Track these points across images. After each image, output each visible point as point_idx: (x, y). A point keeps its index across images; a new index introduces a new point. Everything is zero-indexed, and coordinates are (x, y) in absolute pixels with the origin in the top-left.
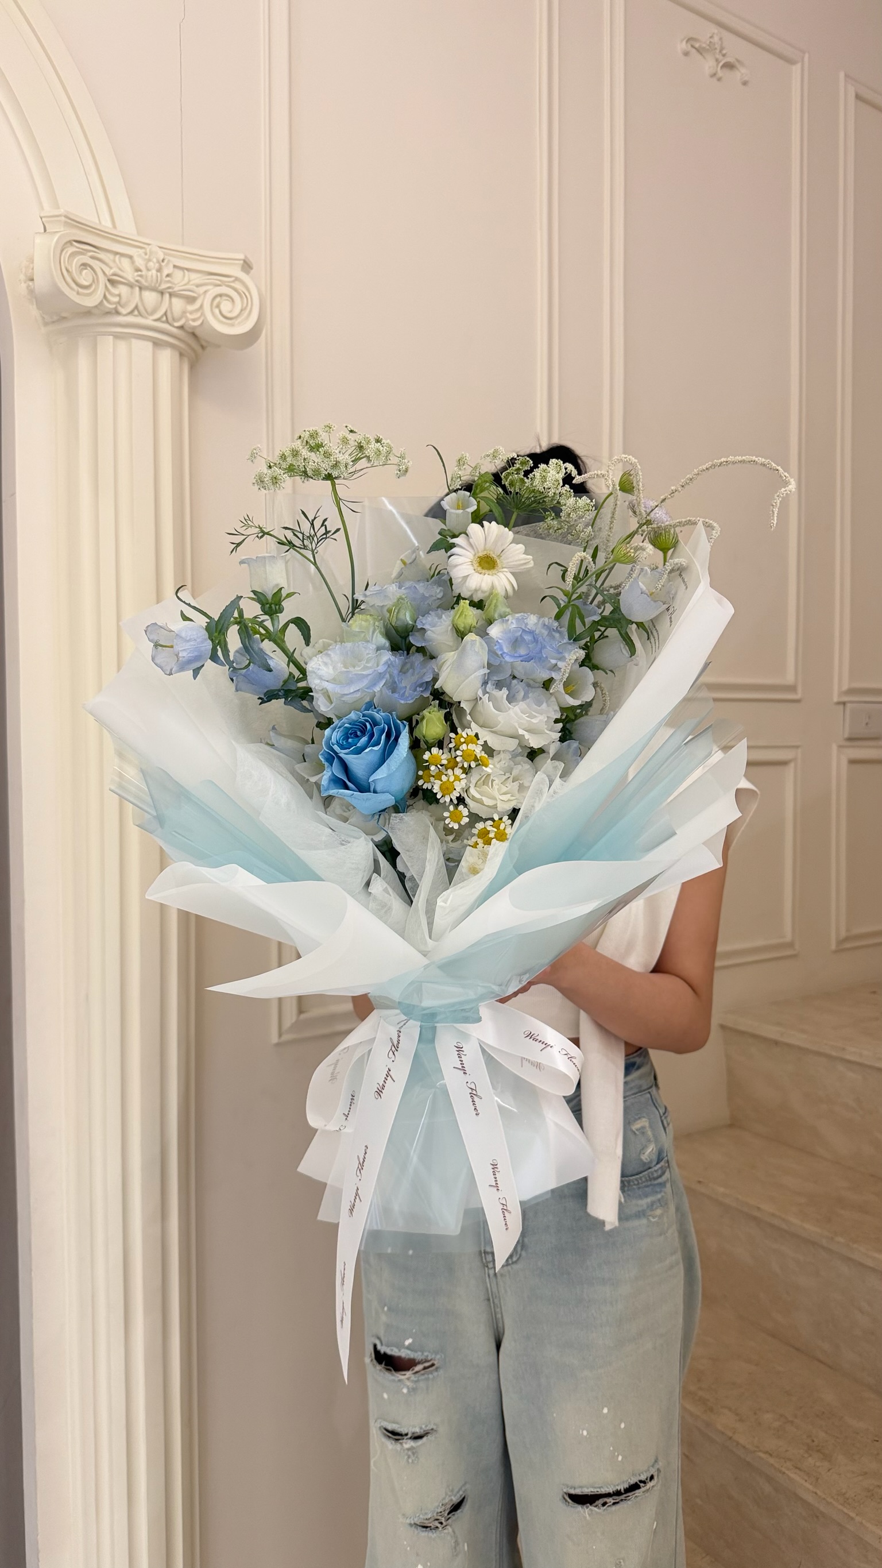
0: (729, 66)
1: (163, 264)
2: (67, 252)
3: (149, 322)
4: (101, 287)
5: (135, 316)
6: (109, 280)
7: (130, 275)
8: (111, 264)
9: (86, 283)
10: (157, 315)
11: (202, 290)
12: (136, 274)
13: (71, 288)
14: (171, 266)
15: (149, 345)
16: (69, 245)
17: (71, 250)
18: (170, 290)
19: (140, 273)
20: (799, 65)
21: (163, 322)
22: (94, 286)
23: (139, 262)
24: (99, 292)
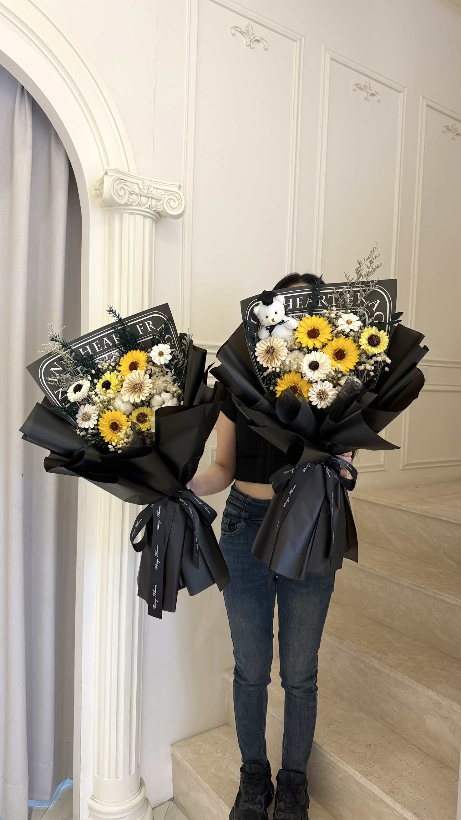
0: (373, 95)
1: (150, 187)
2: (116, 183)
3: (143, 209)
4: (127, 196)
5: (138, 206)
6: (129, 193)
7: (137, 191)
8: (131, 187)
9: (122, 195)
10: (146, 206)
11: (163, 197)
12: (140, 191)
13: (116, 196)
14: (152, 187)
15: (142, 217)
16: (116, 180)
17: (118, 182)
18: (152, 197)
19: (141, 191)
20: (402, 93)
21: (148, 209)
22: (124, 196)
23: (141, 187)
24: (126, 198)
